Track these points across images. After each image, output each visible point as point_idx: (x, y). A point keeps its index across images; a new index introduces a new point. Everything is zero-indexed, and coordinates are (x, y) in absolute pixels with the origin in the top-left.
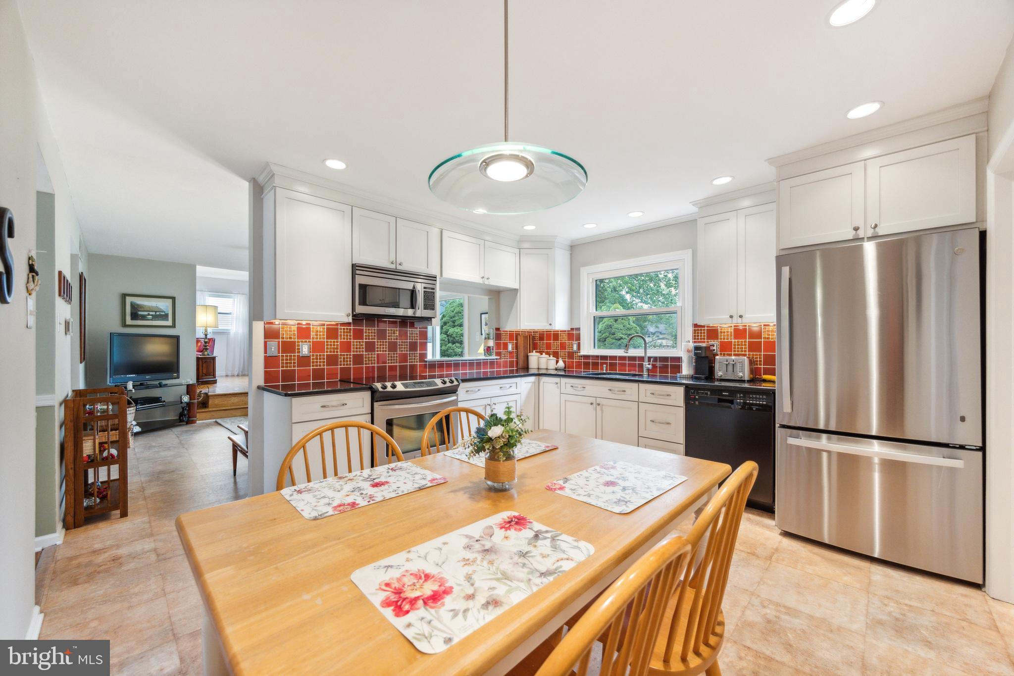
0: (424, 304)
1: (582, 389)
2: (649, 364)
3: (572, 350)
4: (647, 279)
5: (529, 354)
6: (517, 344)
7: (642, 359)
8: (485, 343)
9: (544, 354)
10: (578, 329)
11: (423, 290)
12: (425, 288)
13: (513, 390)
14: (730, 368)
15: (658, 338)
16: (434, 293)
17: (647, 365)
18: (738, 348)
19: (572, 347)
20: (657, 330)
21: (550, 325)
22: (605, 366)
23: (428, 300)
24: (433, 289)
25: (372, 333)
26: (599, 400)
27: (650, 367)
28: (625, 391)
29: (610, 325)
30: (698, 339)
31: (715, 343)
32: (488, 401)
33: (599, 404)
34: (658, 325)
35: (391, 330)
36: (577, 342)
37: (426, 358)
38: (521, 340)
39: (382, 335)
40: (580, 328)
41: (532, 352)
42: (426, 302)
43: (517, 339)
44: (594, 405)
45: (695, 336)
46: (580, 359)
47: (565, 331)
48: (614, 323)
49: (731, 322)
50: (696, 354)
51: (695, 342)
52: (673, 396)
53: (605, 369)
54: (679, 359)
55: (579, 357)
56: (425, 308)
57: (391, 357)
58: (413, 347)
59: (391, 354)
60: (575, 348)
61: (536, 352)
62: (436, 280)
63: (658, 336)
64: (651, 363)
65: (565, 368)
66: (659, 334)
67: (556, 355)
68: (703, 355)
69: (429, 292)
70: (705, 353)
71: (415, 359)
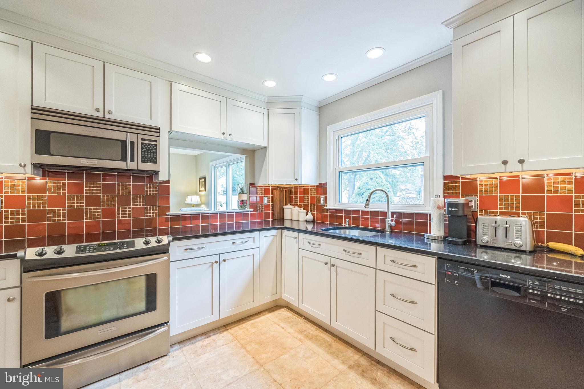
0: (142, 156)
1: (318, 246)
2: (392, 220)
3: (320, 203)
4: (399, 154)
5: (285, 207)
6: (272, 197)
7: (384, 214)
8: (239, 197)
9: (296, 207)
10: (325, 184)
11: (140, 142)
12: (142, 139)
13: (250, 244)
14: (501, 233)
15: (406, 193)
16: (156, 145)
17: (389, 222)
18: (507, 205)
19: (320, 201)
20: (406, 188)
21: (296, 180)
22: (347, 220)
23: (148, 152)
24: (156, 141)
25: (95, 187)
26: (334, 261)
27: (393, 223)
28: (361, 254)
29: (367, 183)
30: (450, 193)
31: (473, 198)
32: (216, 258)
33: (333, 265)
34: (407, 185)
35: (122, 185)
36: (324, 197)
37: (169, 212)
38: (276, 194)
39: (109, 189)
41: (288, 205)
42: (144, 154)
43: (272, 194)
44: (329, 265)
45: (446, 190)
46: (326, 212)
47: (315, 186)
48: (370, 181)
49: (504, 171)
50: (449, 212)
51: (446, 197)
52: (420, 268)
53: (347, 223)
54: (427, 216)
55: (326, 210)
56: (143, 161)
57: (122, 211)
58: (151, 200)
59: (122, 208)
60: (322, 201)
61: (290, 205)
62: (159, 132)
63: (407, 192)
64: (394, 219)
65: (314, 219)
66: (407, 190)
67: (307, 208)
68: (460, 213)
69: (149, 144)
70: (463, 210)
71: (153, 213)
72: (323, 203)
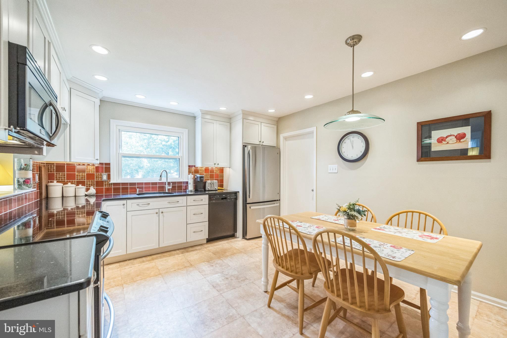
5: (49, 185)
9: (69, 183)
10: (108, 164)
14: (212, 185)
17: (168, 187)
18: (206, 177)
19: (100, 178)
21: (97, 160)
33: (162, 213)
36: (107, 174)
40: (110, 163)
44: (159, 213)
45: (189, 171)
46: (110, 186)
47: (93, 165)
52: (204, 200)
54: (186, 182)
60: (105, 177)
72: (105, 179)
